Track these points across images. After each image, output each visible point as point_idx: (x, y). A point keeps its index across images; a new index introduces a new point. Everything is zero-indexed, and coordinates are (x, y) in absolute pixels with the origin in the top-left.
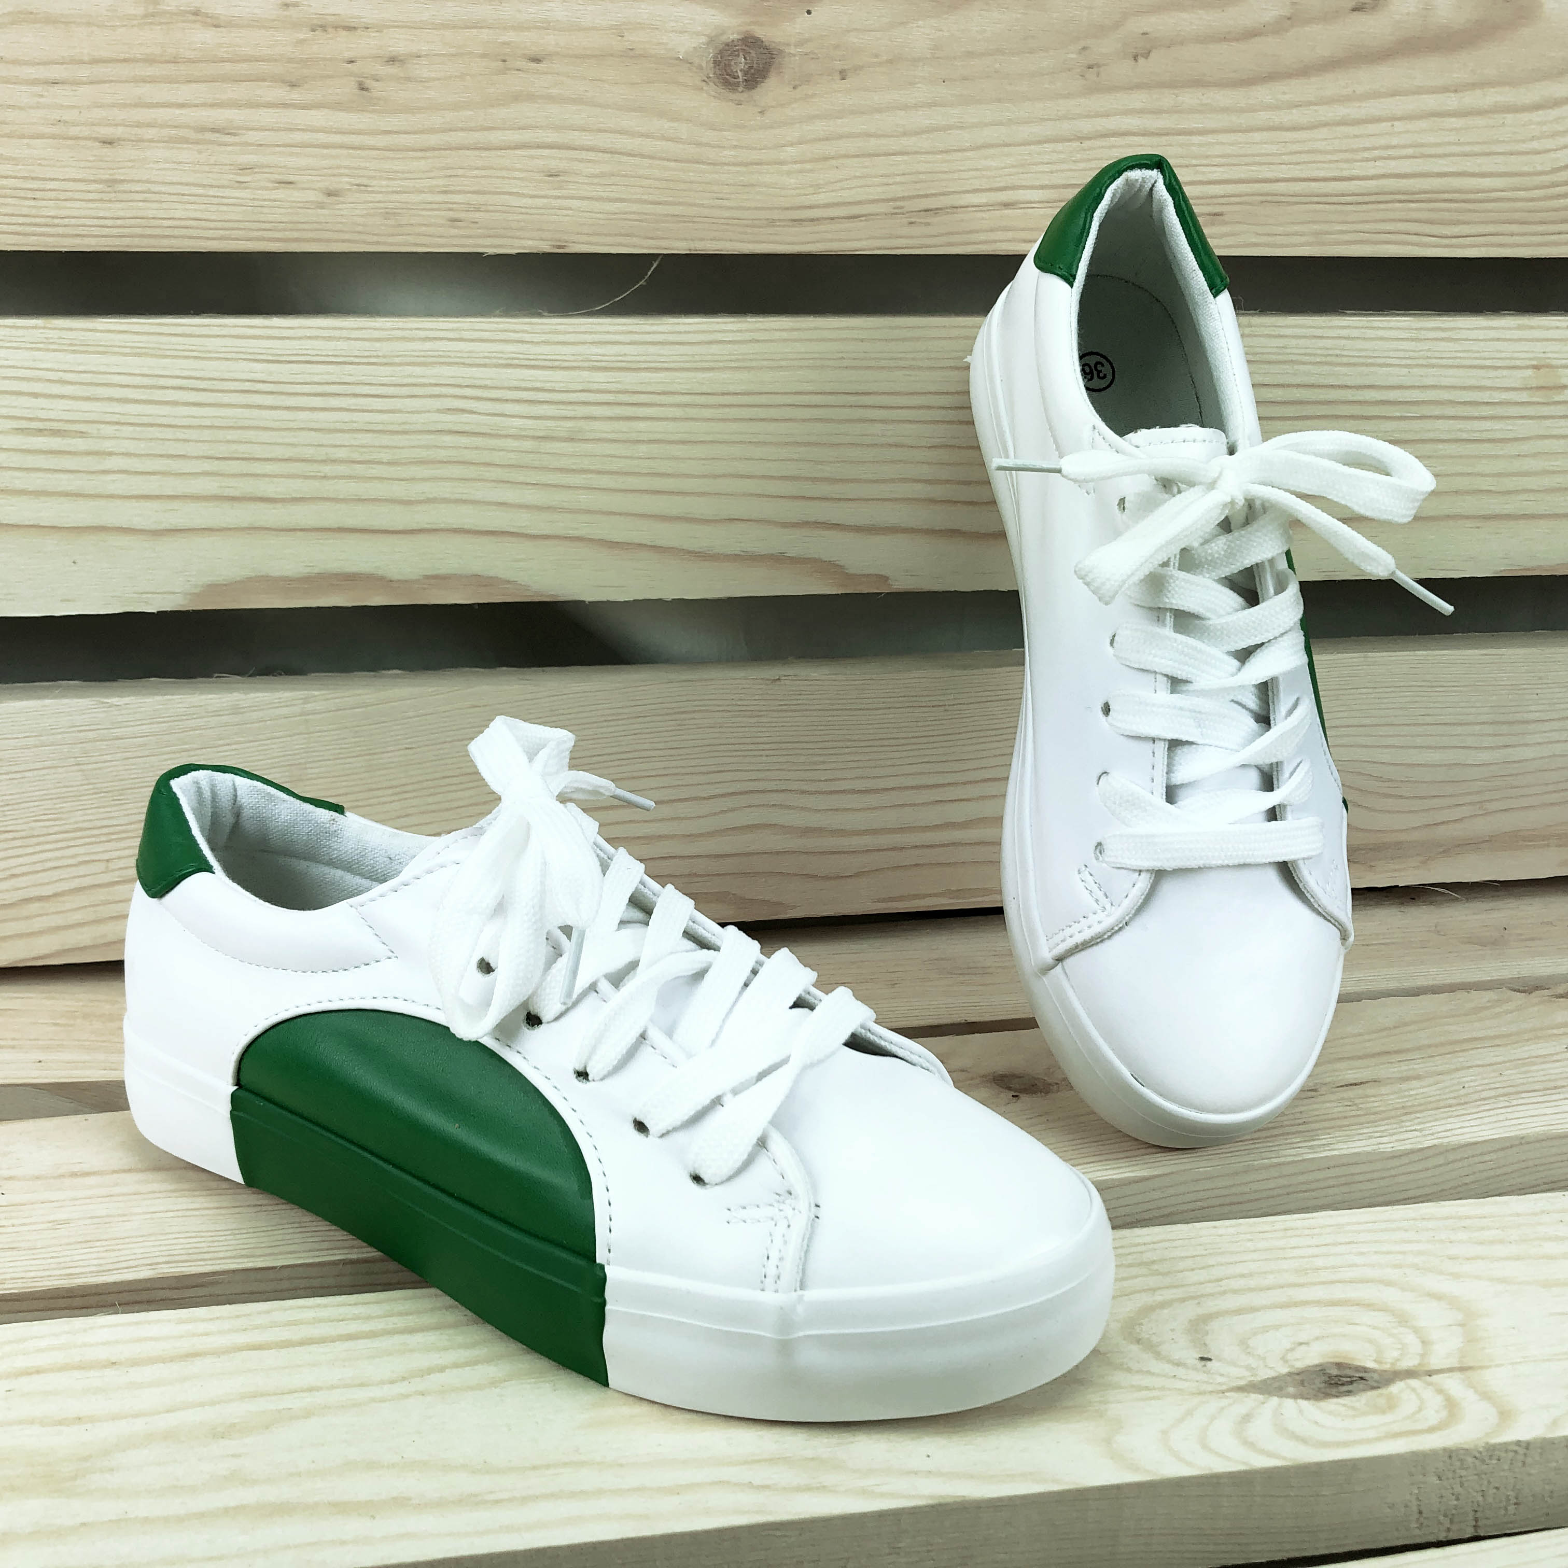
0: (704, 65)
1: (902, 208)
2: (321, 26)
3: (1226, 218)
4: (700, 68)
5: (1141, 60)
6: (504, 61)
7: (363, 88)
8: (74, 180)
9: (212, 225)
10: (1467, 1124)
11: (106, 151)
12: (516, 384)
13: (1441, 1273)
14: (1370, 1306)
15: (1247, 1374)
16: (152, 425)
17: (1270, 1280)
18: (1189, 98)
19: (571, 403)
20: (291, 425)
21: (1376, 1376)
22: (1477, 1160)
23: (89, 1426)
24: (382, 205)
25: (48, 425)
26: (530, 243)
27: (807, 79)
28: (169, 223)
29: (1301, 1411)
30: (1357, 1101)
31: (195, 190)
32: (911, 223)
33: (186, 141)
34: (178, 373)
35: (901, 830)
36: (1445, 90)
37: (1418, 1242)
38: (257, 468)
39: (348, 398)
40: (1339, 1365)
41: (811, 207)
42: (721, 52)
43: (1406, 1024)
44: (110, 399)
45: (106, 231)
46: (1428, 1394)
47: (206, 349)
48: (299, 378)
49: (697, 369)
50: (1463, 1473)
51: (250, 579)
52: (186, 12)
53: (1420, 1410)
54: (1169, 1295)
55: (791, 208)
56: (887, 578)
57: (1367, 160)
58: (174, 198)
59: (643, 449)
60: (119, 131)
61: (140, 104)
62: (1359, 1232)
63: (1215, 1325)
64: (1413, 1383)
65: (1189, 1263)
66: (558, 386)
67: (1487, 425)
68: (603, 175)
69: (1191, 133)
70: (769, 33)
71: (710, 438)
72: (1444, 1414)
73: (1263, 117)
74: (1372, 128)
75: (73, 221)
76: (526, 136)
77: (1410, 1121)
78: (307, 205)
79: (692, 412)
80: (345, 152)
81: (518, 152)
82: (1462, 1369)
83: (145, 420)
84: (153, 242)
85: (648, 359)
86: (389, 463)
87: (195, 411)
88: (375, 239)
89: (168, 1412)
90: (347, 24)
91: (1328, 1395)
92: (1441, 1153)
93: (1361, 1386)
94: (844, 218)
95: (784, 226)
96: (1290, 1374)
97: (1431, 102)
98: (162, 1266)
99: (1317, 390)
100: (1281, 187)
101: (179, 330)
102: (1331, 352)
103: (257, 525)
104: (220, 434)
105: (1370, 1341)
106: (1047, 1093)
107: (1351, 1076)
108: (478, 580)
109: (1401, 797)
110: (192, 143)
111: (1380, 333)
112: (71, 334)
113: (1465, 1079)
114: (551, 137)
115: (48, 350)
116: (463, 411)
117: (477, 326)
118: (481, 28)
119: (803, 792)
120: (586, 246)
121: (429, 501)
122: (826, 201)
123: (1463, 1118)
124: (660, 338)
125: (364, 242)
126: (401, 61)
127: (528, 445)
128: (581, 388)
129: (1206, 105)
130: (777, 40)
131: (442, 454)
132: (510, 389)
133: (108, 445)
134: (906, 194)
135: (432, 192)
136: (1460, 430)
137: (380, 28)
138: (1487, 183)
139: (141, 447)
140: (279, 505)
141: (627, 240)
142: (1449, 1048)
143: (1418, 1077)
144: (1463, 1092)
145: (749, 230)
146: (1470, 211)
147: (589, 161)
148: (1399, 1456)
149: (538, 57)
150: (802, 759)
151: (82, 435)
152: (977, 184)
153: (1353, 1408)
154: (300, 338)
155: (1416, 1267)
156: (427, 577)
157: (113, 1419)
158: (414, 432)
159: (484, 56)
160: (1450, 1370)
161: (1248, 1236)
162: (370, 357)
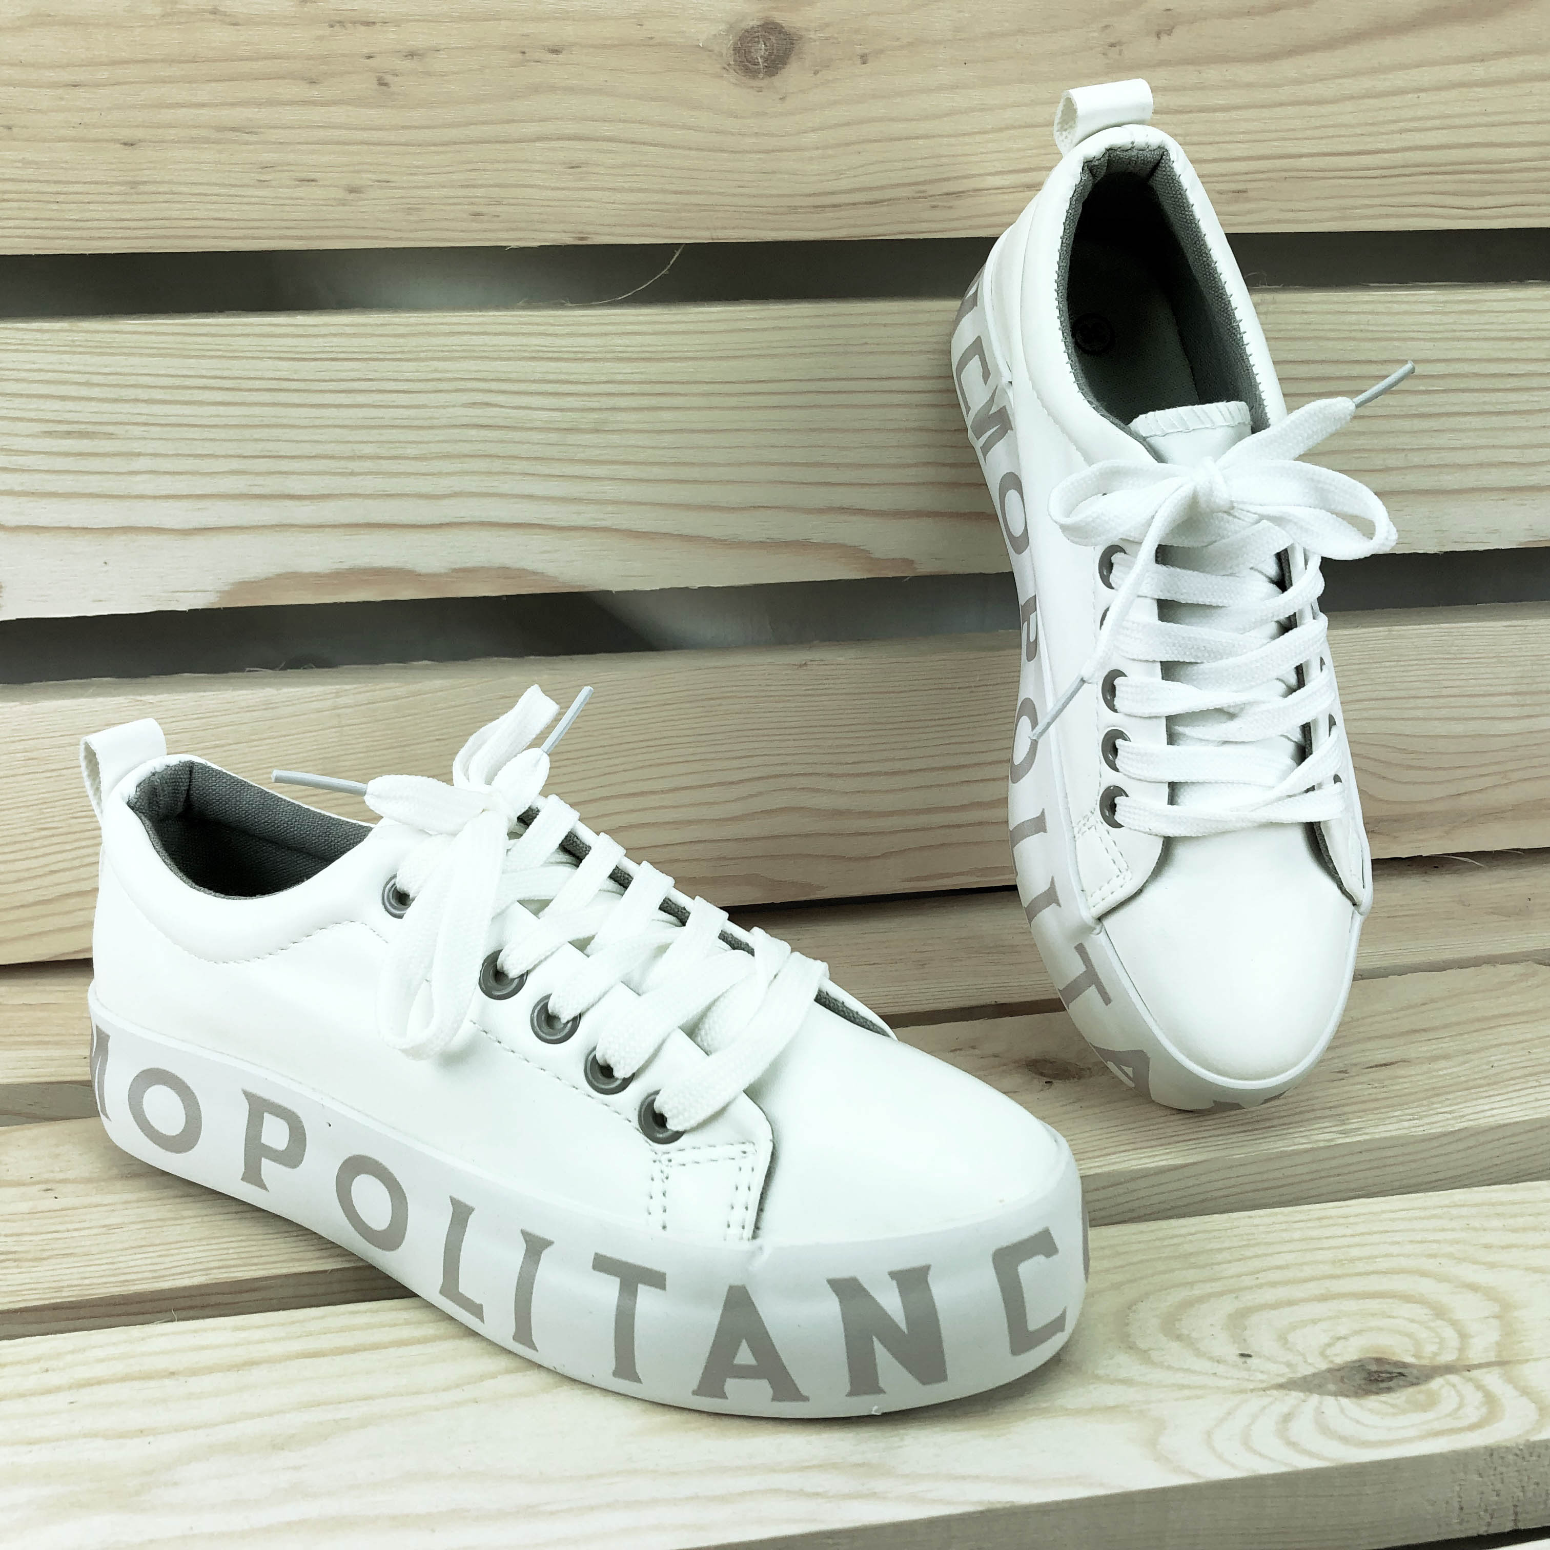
0: (724, 52)
1: (924, 192)
2: (339, 22)
3: (1250, 194)
4: (721, 55)
5: (1165, 38)
6: (524, 53)
7: (382, 83)
8: (96, 183)
9: (235, 224)
10: (1496, 1105)
11: (127, 152)
12: (538, 376)
13: (1475, 1262)
14: (1407, 1298)
15: (1287, 1370)
16: (180, 425)
17: (1308, 1271)
18: (1212, 74)
19: (595, 394)
20: (318, 422)
21: (1415, 1372)
22: (1507, 1141)
23: (150, 1439)
24: (404, 200)
25: (76, 427)
26: (552, 235)
27: (827, 64)
28: (193, 223)
29: (1342, 1410)
30: (1386, 1083)
31: (216, 190)
32: (934, 207)
33: (207, 140)
34: (204, 373)
35: (929, 811)
36: (1472, 59)
37: (1453, 1230)
38: (285, 465)
39: (373, 395)
40: (1379, 1361)
41: (833, 193)
42: (741, 39)
43: (1433, 1001)
44: (137, 400)
45: (128, 233)
46: (1468, 1390)
47: (231, 348)
48: (326, 376)
49: (720, 358)
50: (1504, 1470)
51: (279, 576)
52: (204, 11)
53: (1461, 1406)
54: (1208, 1288)
55: (814, 195)
56: (912, 562)
57: (1393, 132)
58: (199, 198)
59: (667, 439)
60: (139, 134)
61: (161, 105)
62: (1393, 1220)
63: (1254, 1319)
64: (1453, 1378)
65: (1226, 1255)
66: (583, 378)
67: (1512, 396)
68: (624, 166)
69: (1214, 110)
70: (788, 19)
71: (735, 426)
72: (1484, 1410)
73: (1286, 93)
74: (1396, 101)
75: (96, 224)
76: (549, 128)
77: (1440, 1102)
78: (329, 202)
79: (716, 401)
80: (366, 147)
81: (537, 144)
82: (1501, 1363)
83: (173, 420)
84: (177, 242)
85: (673, 349)
86: (415, 458)
87: (222, 410)
88: (399, 235)
89: (228, 1422)
90: (364, 19)
91: (1368, 1392)
92: (1472, 1135)
93: (1401, 1383)
94: (866, 203)
95: (804, 213)
96: (1329, 1371)
97: (1456, 72)
98: (215, 1271)
99: (1340, 366)
100: (1305, 162)
101: (204, 330)
102: (1354, 328)
103: (285, 522)
104: (247, 433)
105: (1409, 1335)
106: (1080, 1078)
107: (1381, 1056)
108: (505, 572)
109: (1425, 768)
110: (213, 143)
111: (1405, 307)
112: (98, 337)
113: (1493, 1058)
114: (571, 128)
115: (74, 353)
116: (487, 404)
117: (500, 320)
118: (500, 19)
119: (831, 775)
120: (608, 237)
121: (455, 495)
122: (849, 187)
123: (1493, 1099)
124: (682, 327)
125: (387, 238)
126: (419, 55)
127: (554, 437)
128: (604, 378)
129: (1230, 80)
130: (798, 25)
131: (467, 448)
132: (534, 381)
133: (136, 446)
134: (928, 178)
135: (452, 187)
136: (1484, 403)
137: (397, 23)
138: (1514, 152)
139: (169, 448)
140: (307, 502)
141: (648, 230)
142: (1477, 1025)
143: (1446, 1057)
144: (1493, 1071)
145: (770, 217)
146: (1497, 182)
147: (611, 152)
148: (1442, 1456)
149: (556, 48)
150: (830, 742)
151: (110, 436)
152: (999, 167)
153: (1393, 1406)
154: (325, 336)
155: (1450, 1256)
156: (455, 570)
157: (176, 1430)
158: (440, 427)
159: (503, 48)
160: (1489, 1365)
161: (1284, 1226)
162: (395, 352)
